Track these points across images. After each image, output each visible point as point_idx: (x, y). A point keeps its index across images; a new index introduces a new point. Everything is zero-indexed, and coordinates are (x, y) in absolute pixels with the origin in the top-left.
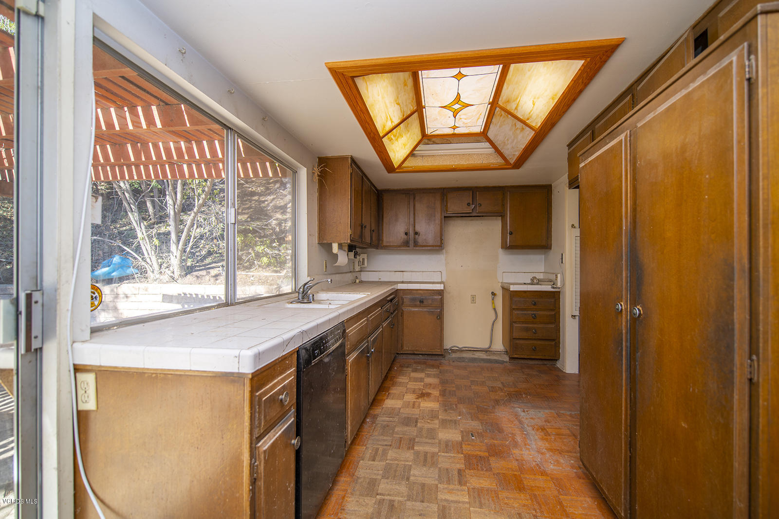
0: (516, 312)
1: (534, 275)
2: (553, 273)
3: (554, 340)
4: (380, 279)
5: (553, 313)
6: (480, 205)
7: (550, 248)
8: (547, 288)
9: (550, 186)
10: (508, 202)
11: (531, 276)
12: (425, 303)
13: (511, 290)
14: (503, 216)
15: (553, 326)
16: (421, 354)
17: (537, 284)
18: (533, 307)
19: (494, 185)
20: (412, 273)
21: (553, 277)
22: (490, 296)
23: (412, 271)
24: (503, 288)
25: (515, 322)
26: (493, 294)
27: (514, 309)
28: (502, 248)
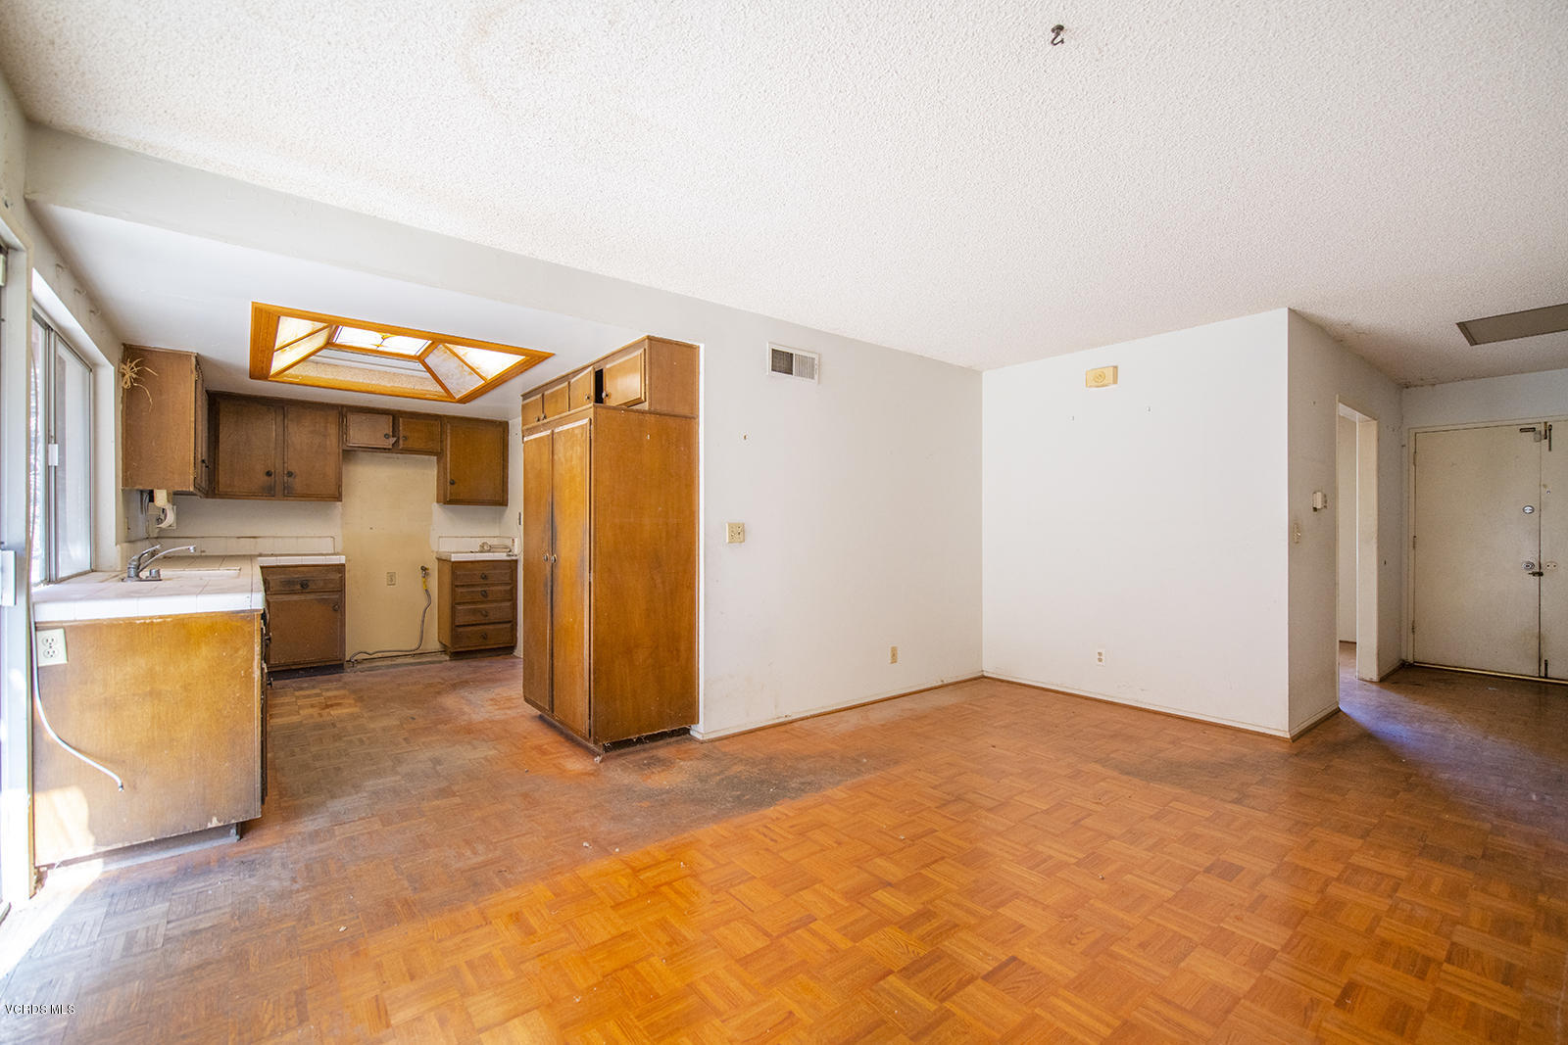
0: (460, 590)
1: (485, 540)
2: (509, 538)
3: (510, 622)
4: (204, 552)
5: (509, 588)
6: (406, 438)
7: (507, 505)
8: (502, 556)
9: (507, 423)
10: (449, 438)
11: (480, 541)
12: (312, 586)
13: (453, 560)
14: (439, 454)
15: (508, 604)
16: (302, 669)
17: (489, 551)
18: (482, 581)
19: (428, 412)
20: (276, 540)
21: (508, 542)
22: (420, 574)
23: (275, 537)
24: (439, 559)
25: (459, 604)
26: (424, 569)
27: (457, 586)
28: (438, 502)
